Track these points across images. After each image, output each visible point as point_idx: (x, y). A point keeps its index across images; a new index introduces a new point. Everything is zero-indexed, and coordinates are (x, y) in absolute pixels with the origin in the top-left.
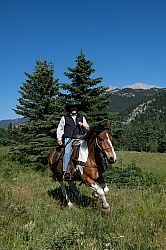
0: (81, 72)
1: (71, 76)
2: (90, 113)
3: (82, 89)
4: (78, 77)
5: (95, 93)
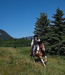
1: (54, 17)
3: (59, 22)
4: (57, 17)
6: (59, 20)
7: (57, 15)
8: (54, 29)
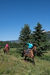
0: (38, 28)
1: (36, 29)
2: (41, 40)
3: (39, 33)
5: (43, 34)
6: (39, 31)
7: (37, 27)
8: (34, 37)
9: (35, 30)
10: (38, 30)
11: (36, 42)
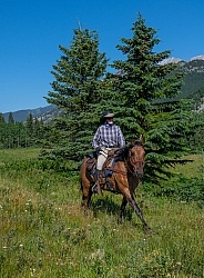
0: (140, 44)
1: (126, 50)
2: (154, 101)
3: (143, 68)
4: (137, 51)
5: (161, 73)
6: (143, 59)
7: (136, 43)
8: (123, 90)
9: (124, 58)
10: (138, 57)
11: (132, 114)
